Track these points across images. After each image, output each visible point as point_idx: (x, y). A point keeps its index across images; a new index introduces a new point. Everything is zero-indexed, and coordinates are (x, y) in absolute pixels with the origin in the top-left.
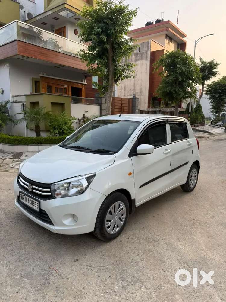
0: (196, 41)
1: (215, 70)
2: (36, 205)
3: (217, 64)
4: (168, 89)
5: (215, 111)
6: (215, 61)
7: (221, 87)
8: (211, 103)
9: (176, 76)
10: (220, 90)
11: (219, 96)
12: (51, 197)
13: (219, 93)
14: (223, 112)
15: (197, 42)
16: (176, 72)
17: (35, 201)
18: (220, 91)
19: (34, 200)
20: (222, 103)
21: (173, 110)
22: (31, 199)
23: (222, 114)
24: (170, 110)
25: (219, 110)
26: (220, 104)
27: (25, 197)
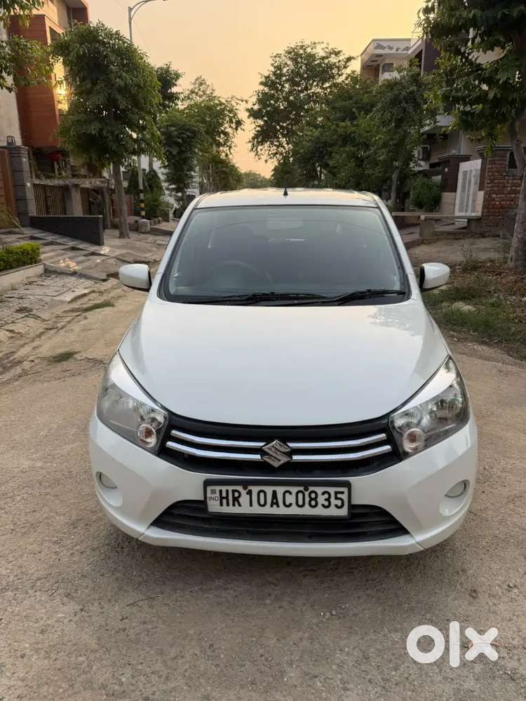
0: (130, 9)
1: (174, 90)
2: (328, 500)
3: (178, 76)
4: (93, 129)
5: (173, 186)
6: (173, 68)
7: (180, 131)
8: (162, 169)
9: (109, 94)
10: (179, 138)
11: (179, 153)
12: (397, 455)
13: (178, 144)
14: (189, 190)
15: (132, 14)
16: (110, 84)
17: (320, 490)
18: (180, 141)
19: (311, 489)
20: (185, 168)
21: (98, 183)
22: (294, 490)
23: (188, 194)
24: (91, 183)
25: (182, 185)
26: (182, 170)
27: (250, 493)
